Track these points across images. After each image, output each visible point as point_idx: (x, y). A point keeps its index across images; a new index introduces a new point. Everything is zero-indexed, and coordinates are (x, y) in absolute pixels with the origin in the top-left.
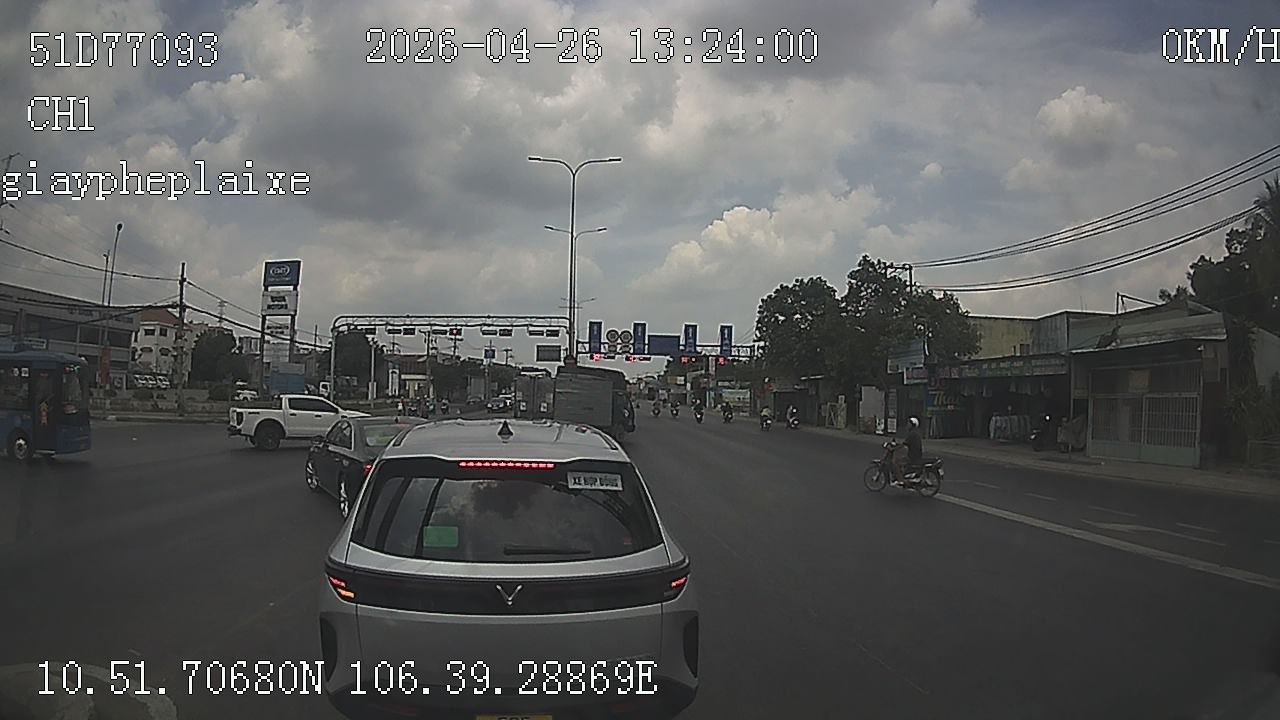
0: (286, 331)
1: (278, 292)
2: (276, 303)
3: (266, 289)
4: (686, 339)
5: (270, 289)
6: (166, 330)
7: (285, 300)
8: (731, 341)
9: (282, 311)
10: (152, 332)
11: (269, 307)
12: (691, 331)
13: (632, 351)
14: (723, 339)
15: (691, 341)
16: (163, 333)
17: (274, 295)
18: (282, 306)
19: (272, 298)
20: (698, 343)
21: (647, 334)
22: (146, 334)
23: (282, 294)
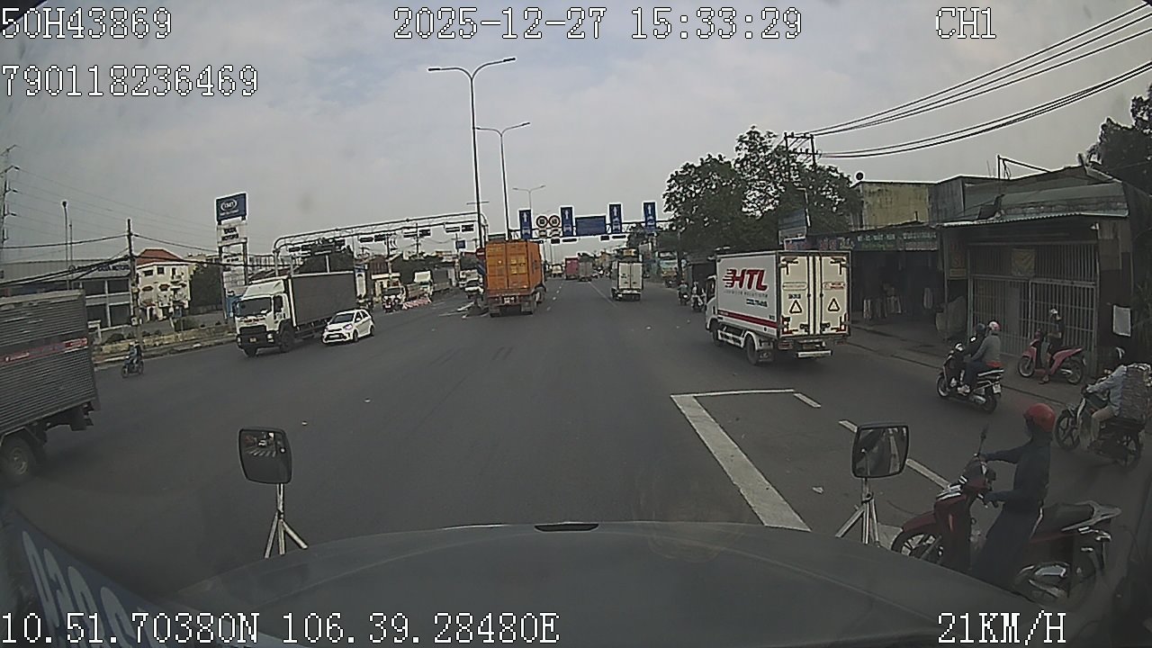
0: (241, 258)
1: (230, 224)
2: (229, 234)
3: (220, 224)
4: (611, 219)
5: (223, 222)
6: (163, 269)
7: (235, 230)
8: (654, 217)
9: (235, 241)
10: (150, 273)
11: (224, 239)
12: (615, 210)
13: (561, 235)
14: (646, 214)
15: (617, 219)
16: (161, 271)
17: (226, 227)
18: (234, 236)
19: (225, 230)
20: (623, 221)
21: (574, 217)
22: (146, 275)
23: (233, 226)
